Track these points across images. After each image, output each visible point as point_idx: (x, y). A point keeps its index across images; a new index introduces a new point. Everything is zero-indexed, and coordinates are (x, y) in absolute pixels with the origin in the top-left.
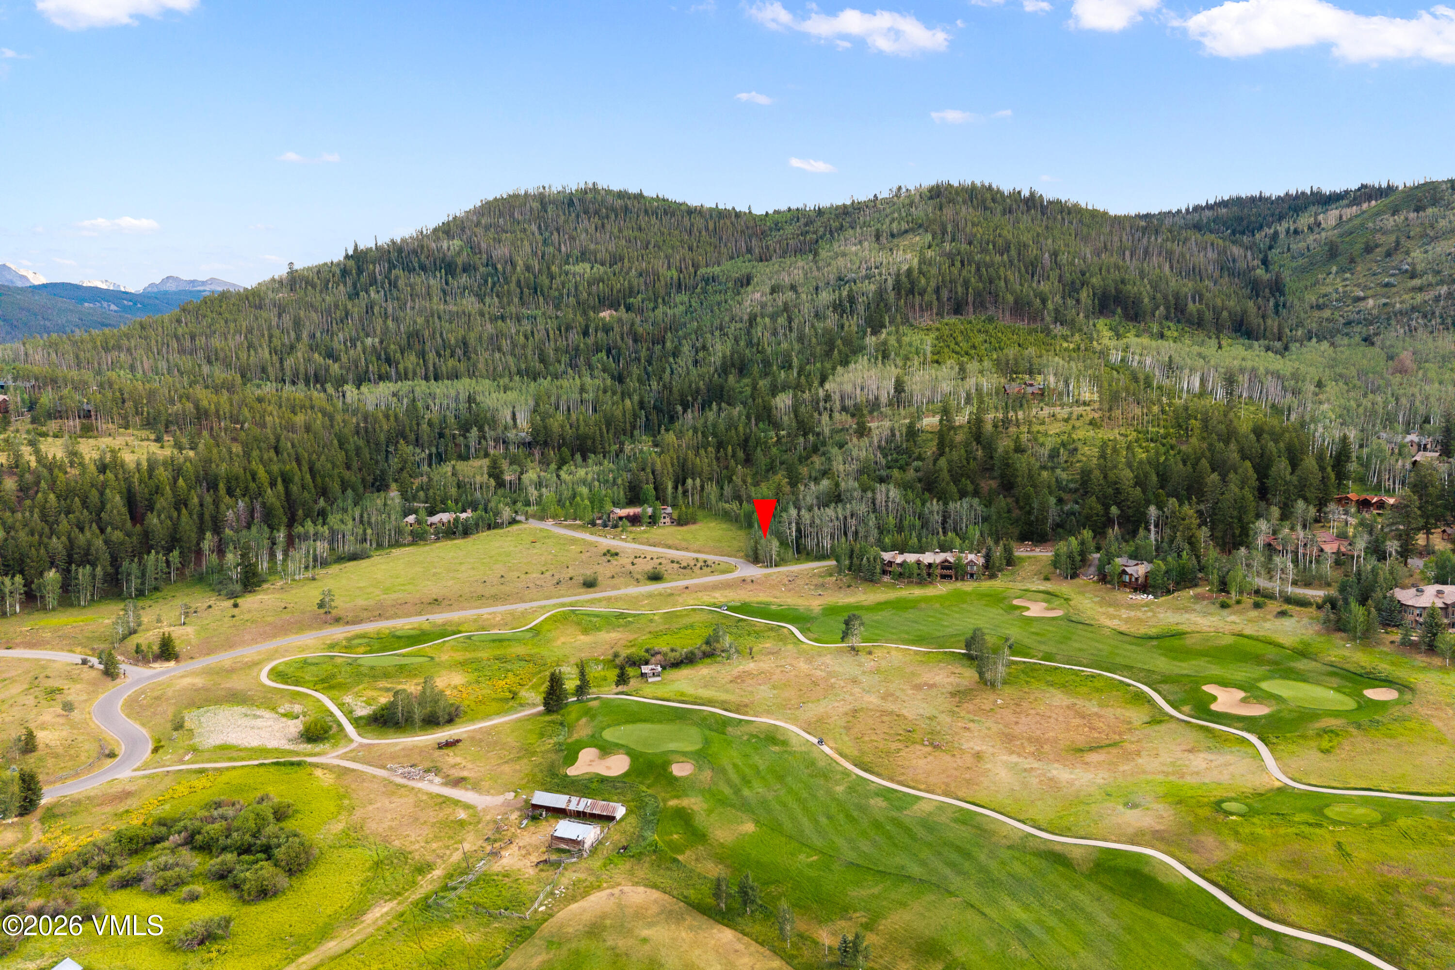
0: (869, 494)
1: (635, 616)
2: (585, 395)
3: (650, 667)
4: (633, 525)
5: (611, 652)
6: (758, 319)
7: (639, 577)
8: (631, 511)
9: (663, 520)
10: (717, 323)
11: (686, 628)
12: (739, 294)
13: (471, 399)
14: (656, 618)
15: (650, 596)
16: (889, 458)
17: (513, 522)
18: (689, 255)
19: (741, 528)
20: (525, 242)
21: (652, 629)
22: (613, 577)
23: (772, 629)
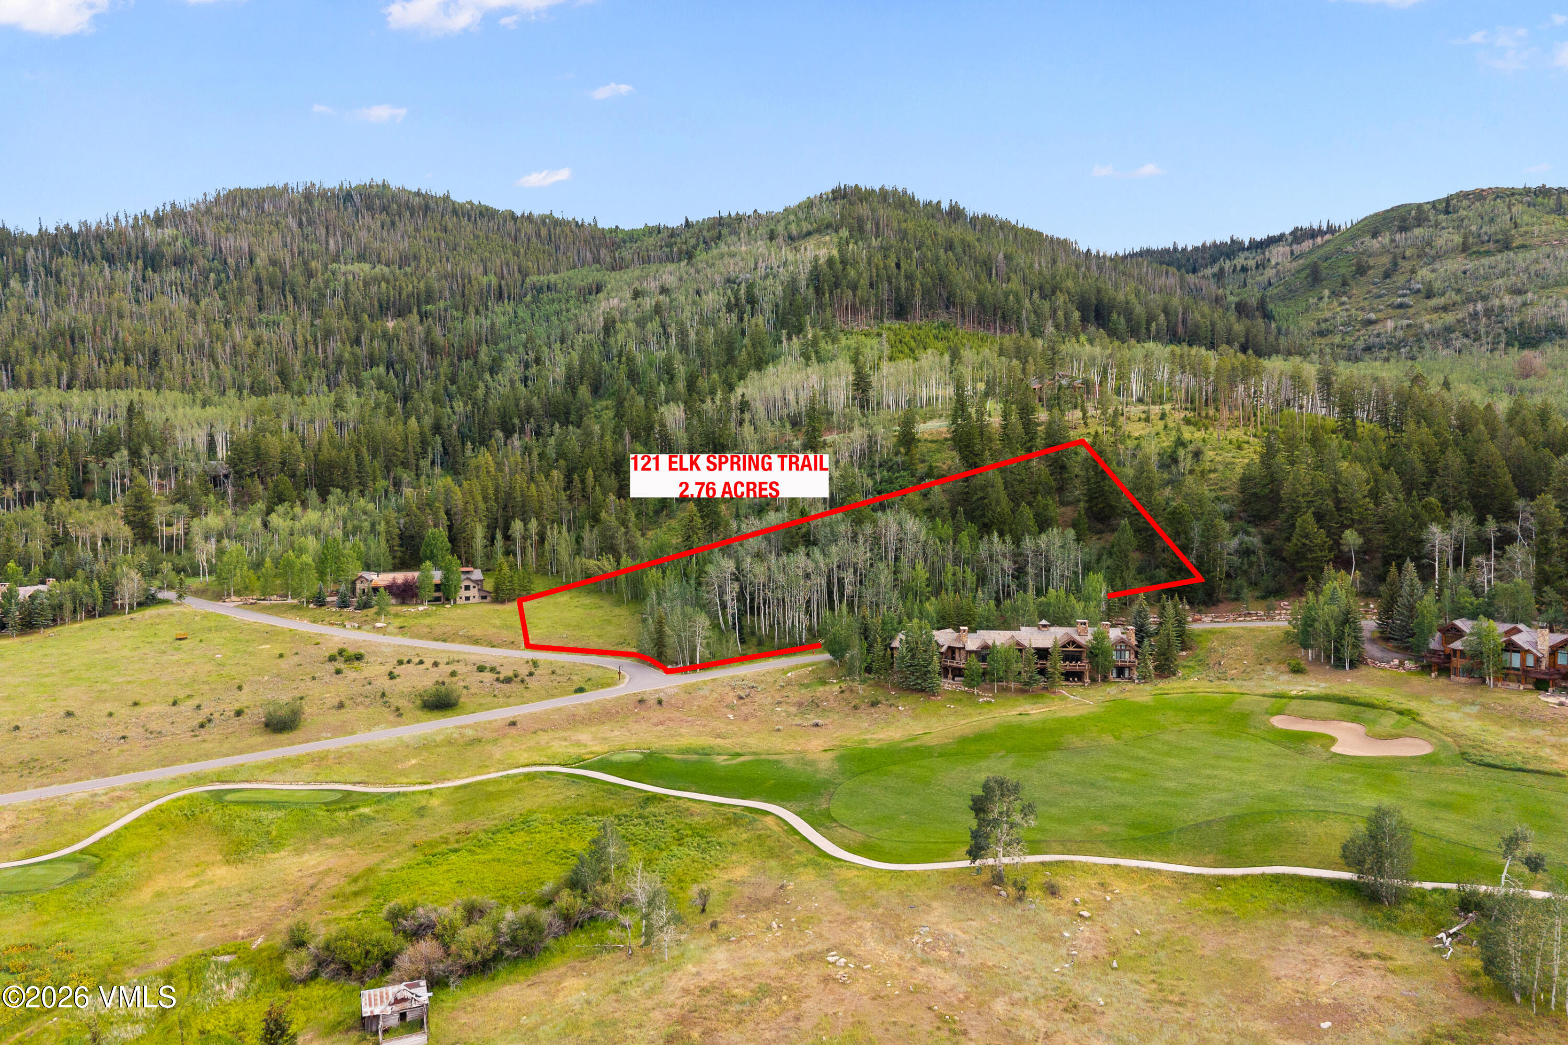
0: (868, 529)
1: (378, 799)
2: (341, 414)
3: (392, 991)
4: (403, 602)
5: (284, 924)
6: (618, 325)
7: (402, 703)
8: (400, 577)
9: (463, 593)
10: (556, 333)
11: (511, 828)
12: (586, 302)
13: (131, 411)
14: (435, 802)
15: (424, 746)
16: (878, 477)
17: (149, 601)
18: (513, 260)
19: (619, 603)
20: (275, 234)
21: (419, 837)
22: (341, 706)
23: (735, 819)
